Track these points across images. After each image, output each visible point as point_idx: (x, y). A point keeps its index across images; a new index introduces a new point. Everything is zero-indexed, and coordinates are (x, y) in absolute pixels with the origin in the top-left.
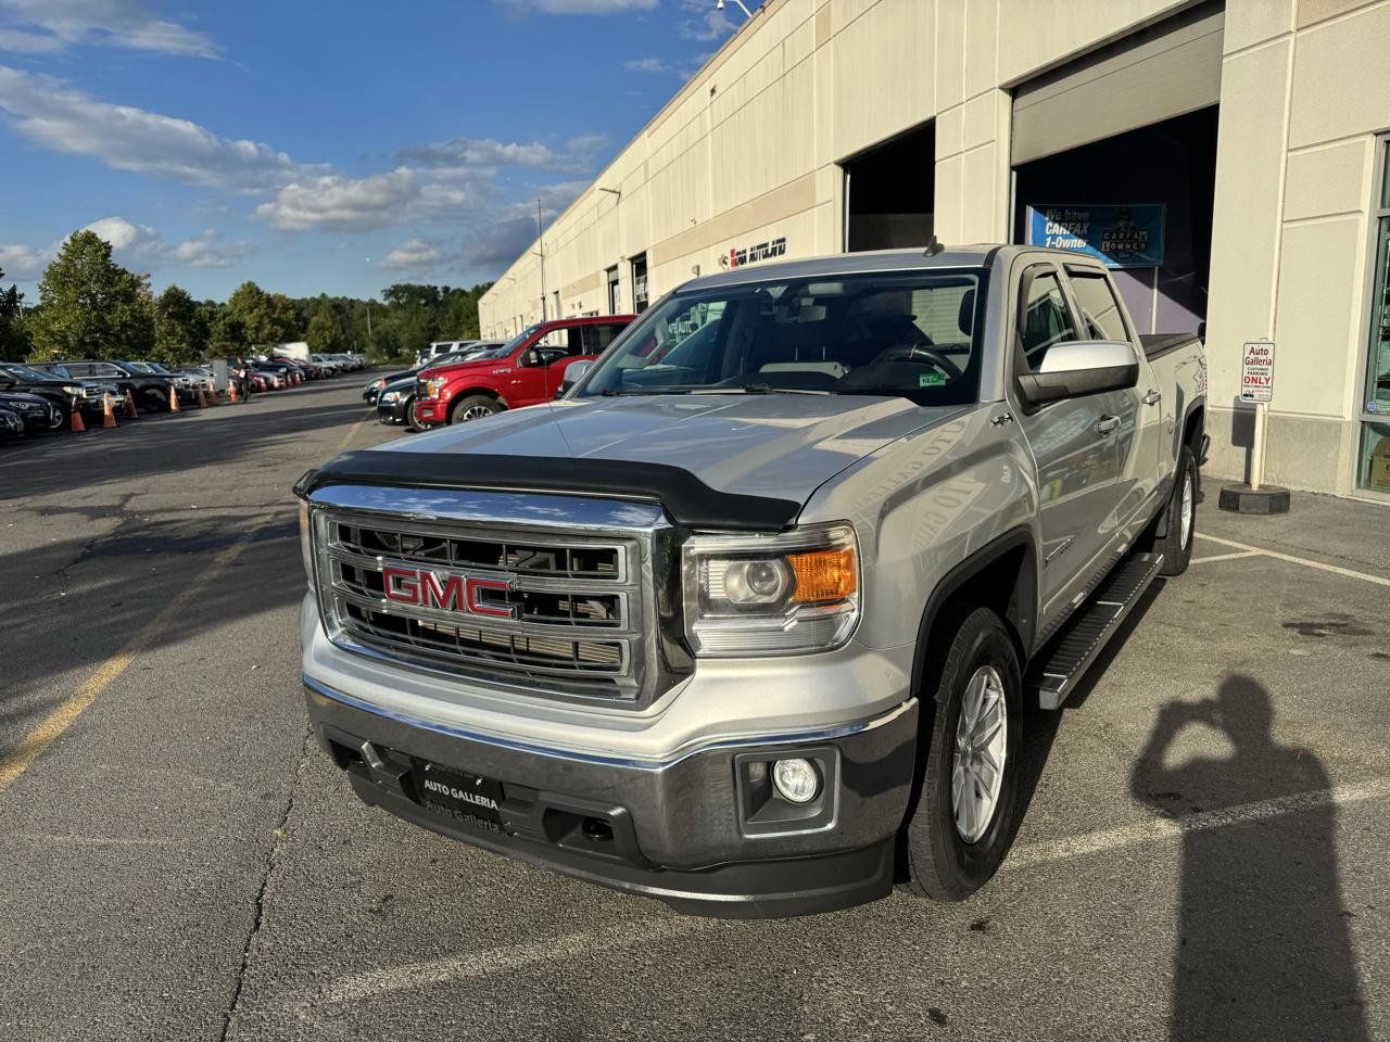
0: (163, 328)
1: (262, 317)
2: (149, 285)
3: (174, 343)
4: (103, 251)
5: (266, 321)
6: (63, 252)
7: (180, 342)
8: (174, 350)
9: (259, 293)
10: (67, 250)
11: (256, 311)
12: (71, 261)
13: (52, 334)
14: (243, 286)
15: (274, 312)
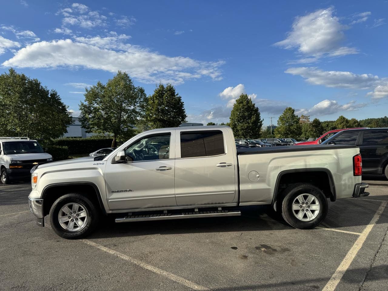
0: (310, 129)
1: (344, 125)
2: (309, 119)
3: (312, 133)
4: (292, 112)
5: (345, 126)
6: (284, 113)
7: (314, 133)
8: (312, 135)
9: (344, 118)
10: (285, 112)
11: (342, 124)
12: (285, 115)
13: (278, 131)
14: (340, 117)
15: (348, 124)
